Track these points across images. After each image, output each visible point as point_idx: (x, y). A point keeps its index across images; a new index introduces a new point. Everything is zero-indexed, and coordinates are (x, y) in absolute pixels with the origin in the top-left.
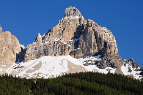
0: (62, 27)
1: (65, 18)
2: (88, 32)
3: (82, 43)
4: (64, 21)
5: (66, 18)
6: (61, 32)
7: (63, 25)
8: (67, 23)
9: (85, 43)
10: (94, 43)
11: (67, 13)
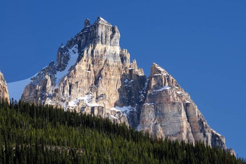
0: (92, 68)
1: (96, 47)
2: (168, 100)
3: (152, 123)
4: (94, 54)
5: (99, 47)
6: (92, 81)
7: (93, 63)
8: (103, 62)
9: (161, 126)
10: (188, 133)
11: (102, 34)
